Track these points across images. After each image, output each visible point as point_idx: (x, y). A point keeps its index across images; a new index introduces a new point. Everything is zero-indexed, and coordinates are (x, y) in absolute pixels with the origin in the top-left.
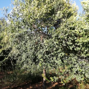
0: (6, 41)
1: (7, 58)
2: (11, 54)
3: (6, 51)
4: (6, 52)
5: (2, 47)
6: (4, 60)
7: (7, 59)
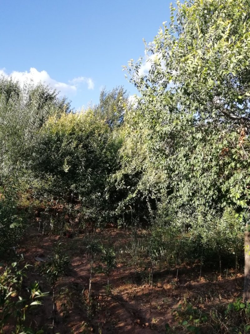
0: (130, 150)
1: (134, 195)
2: (142, 183)
3: (130, 177)
4: (131, 180)
5: (121, 166)
6: (128, 198)
7: (133, 198)
